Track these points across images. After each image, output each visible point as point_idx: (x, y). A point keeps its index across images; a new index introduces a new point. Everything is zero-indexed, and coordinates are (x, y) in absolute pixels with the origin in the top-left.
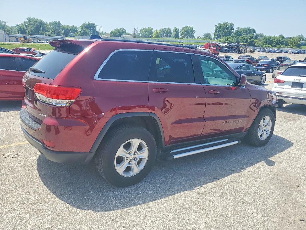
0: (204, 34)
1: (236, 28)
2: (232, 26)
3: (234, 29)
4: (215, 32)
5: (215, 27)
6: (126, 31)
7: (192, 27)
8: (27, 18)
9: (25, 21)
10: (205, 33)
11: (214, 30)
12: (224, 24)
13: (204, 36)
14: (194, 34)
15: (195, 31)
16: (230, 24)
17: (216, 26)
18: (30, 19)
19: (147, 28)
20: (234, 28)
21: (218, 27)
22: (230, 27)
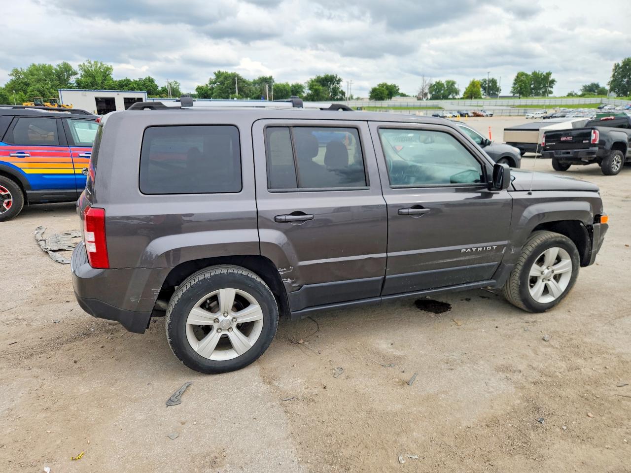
0: (584, 86)
4: (612, 79)
5: (613, 68)
6: (399, 89)
7: (549, 74)
8: (215, 73)
9: (210, 79)
11: (611, 76)
13: (581, 90)
14: (552, 87)
15: (556, 82)
17: (617, 66)
18: (219, 75)
19: (444, 82)
21: (621, 68)
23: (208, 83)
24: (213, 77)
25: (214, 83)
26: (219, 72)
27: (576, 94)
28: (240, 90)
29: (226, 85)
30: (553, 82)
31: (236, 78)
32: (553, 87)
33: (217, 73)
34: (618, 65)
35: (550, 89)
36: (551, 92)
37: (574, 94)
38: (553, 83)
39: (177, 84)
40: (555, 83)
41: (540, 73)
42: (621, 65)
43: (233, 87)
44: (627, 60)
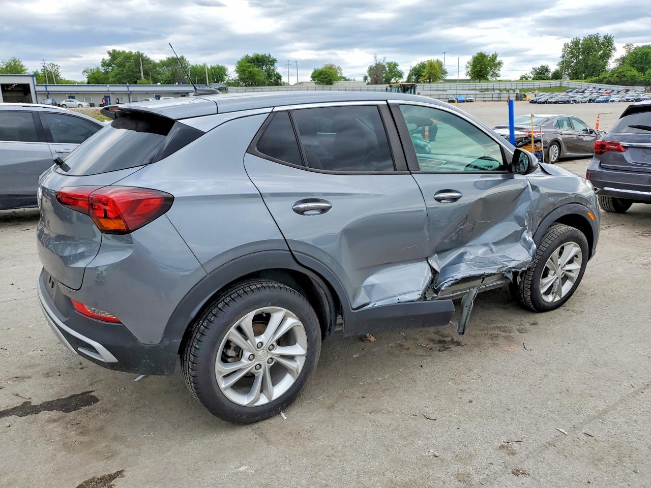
0: (534, 69)
1: (624, 47)
2: (608, 41)
4: (562, 60)
5: (563, 47)
7: (495, 56)
11: (561, 56)
12: (589, 38)
14: (499, 70)
15: (504, 64)
16: (605, 37)
17: (566, 46)
18: (114, 55)
20: (615, 45)
21: (571, 47)
22: (603, 44)
23: (99, 64)
24: (107, 57)
25: (109, 65)
26: (114, 51)
27: (528, 77)
28: (146, 74)
29: (127, 68)
30: (500, 64)
31: (141, 59)
32: (501, 69)
33: (111, 52)
36: (498, 75)
39: (56, 68)
40: (502, 65)
41: (486, 54)
42: (570, 44)
43: (138, 70)
44: (575, 40)
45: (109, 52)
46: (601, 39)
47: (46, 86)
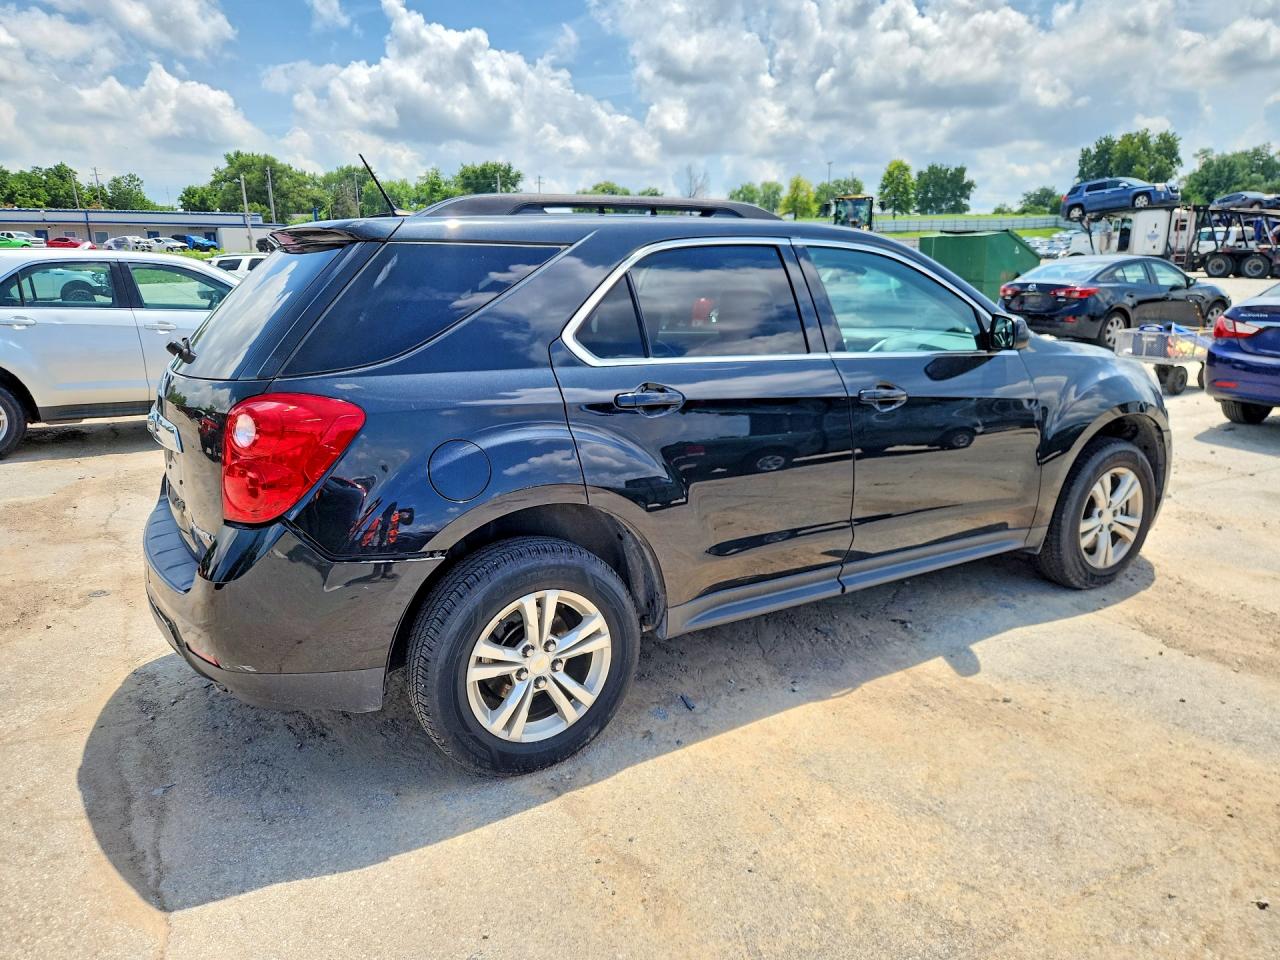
0: (1025, 195)
1: (1196, 156)
2: (1168, 149)
3: (1179, 160)
5: (1080, 157)
7: (961, 171)
9: (216, 168)
10: (1025, 192)
11: (1077, 173)
12: (1129, 138)
13: (1020, 201)
14: (968, 198)
15: (976, 187)
16: (1164, 138)
17: (1086, 154)
18: (236, 161)
19: (758, 185)
20: (1181, 154)
21: (1095, 156)
22: (1159, 151)
24: (224, 165)
25: (226, 179)
26: (239, 153)
27: (1010, 211)
30: (970, 185)
32: (972, 196)
33: (232, 155)
34: (1089, 151)
35: (964, 201)
36: (966, 208)
37: (1006, 209)
38: (969, 189)
39: (136, 183)
40: (973, 188)
41: (944, 168)
42: (1094, 151)
44: (1104, 142)
45: (228, 155)
46: (1154, 141)
47: (87, 212)
